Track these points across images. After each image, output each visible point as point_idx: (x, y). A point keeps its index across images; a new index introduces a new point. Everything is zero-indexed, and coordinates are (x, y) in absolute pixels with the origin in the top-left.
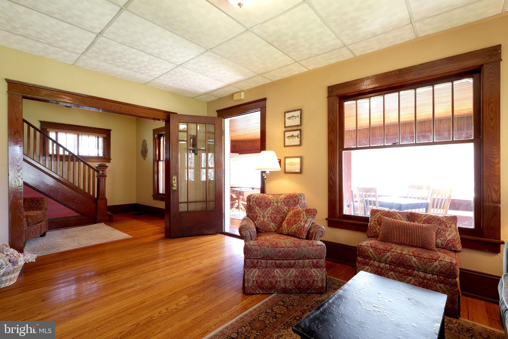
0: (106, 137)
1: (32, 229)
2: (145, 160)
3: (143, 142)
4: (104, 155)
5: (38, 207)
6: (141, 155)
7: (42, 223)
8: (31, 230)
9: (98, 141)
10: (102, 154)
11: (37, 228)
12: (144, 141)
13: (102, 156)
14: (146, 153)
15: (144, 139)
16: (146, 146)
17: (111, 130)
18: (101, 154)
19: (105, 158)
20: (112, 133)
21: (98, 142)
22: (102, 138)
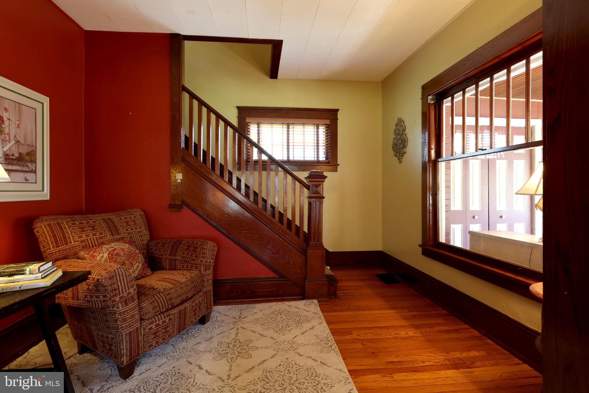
0: (329, 123)
1: (153, 326)
2: (400, 162)
3: (396, 125)
4: (327, 158)
5: (193, 262)
6: (393, 153)
7: (187, 305)
8: (151, 328)
9: (318, 132)
10: (324, 156)
11: (170, 319)
12: (400, 123)
13: (324, 159)
14: (404, 147)
15: (400, 117)
16: (404, 130)
17: (337, 110)
18: (322, 157)
19: (328, 163)
20: (340, 115)
21: (318, 135)
22: (324, 128)
